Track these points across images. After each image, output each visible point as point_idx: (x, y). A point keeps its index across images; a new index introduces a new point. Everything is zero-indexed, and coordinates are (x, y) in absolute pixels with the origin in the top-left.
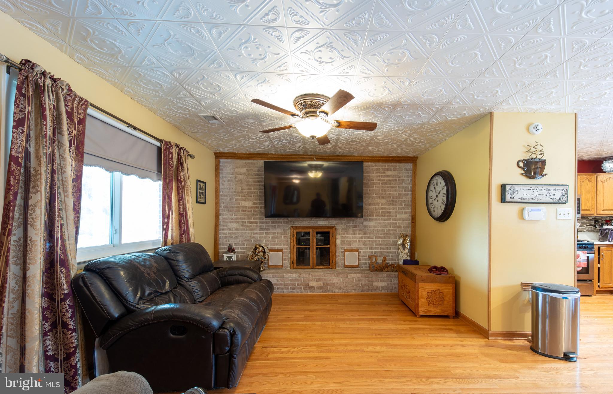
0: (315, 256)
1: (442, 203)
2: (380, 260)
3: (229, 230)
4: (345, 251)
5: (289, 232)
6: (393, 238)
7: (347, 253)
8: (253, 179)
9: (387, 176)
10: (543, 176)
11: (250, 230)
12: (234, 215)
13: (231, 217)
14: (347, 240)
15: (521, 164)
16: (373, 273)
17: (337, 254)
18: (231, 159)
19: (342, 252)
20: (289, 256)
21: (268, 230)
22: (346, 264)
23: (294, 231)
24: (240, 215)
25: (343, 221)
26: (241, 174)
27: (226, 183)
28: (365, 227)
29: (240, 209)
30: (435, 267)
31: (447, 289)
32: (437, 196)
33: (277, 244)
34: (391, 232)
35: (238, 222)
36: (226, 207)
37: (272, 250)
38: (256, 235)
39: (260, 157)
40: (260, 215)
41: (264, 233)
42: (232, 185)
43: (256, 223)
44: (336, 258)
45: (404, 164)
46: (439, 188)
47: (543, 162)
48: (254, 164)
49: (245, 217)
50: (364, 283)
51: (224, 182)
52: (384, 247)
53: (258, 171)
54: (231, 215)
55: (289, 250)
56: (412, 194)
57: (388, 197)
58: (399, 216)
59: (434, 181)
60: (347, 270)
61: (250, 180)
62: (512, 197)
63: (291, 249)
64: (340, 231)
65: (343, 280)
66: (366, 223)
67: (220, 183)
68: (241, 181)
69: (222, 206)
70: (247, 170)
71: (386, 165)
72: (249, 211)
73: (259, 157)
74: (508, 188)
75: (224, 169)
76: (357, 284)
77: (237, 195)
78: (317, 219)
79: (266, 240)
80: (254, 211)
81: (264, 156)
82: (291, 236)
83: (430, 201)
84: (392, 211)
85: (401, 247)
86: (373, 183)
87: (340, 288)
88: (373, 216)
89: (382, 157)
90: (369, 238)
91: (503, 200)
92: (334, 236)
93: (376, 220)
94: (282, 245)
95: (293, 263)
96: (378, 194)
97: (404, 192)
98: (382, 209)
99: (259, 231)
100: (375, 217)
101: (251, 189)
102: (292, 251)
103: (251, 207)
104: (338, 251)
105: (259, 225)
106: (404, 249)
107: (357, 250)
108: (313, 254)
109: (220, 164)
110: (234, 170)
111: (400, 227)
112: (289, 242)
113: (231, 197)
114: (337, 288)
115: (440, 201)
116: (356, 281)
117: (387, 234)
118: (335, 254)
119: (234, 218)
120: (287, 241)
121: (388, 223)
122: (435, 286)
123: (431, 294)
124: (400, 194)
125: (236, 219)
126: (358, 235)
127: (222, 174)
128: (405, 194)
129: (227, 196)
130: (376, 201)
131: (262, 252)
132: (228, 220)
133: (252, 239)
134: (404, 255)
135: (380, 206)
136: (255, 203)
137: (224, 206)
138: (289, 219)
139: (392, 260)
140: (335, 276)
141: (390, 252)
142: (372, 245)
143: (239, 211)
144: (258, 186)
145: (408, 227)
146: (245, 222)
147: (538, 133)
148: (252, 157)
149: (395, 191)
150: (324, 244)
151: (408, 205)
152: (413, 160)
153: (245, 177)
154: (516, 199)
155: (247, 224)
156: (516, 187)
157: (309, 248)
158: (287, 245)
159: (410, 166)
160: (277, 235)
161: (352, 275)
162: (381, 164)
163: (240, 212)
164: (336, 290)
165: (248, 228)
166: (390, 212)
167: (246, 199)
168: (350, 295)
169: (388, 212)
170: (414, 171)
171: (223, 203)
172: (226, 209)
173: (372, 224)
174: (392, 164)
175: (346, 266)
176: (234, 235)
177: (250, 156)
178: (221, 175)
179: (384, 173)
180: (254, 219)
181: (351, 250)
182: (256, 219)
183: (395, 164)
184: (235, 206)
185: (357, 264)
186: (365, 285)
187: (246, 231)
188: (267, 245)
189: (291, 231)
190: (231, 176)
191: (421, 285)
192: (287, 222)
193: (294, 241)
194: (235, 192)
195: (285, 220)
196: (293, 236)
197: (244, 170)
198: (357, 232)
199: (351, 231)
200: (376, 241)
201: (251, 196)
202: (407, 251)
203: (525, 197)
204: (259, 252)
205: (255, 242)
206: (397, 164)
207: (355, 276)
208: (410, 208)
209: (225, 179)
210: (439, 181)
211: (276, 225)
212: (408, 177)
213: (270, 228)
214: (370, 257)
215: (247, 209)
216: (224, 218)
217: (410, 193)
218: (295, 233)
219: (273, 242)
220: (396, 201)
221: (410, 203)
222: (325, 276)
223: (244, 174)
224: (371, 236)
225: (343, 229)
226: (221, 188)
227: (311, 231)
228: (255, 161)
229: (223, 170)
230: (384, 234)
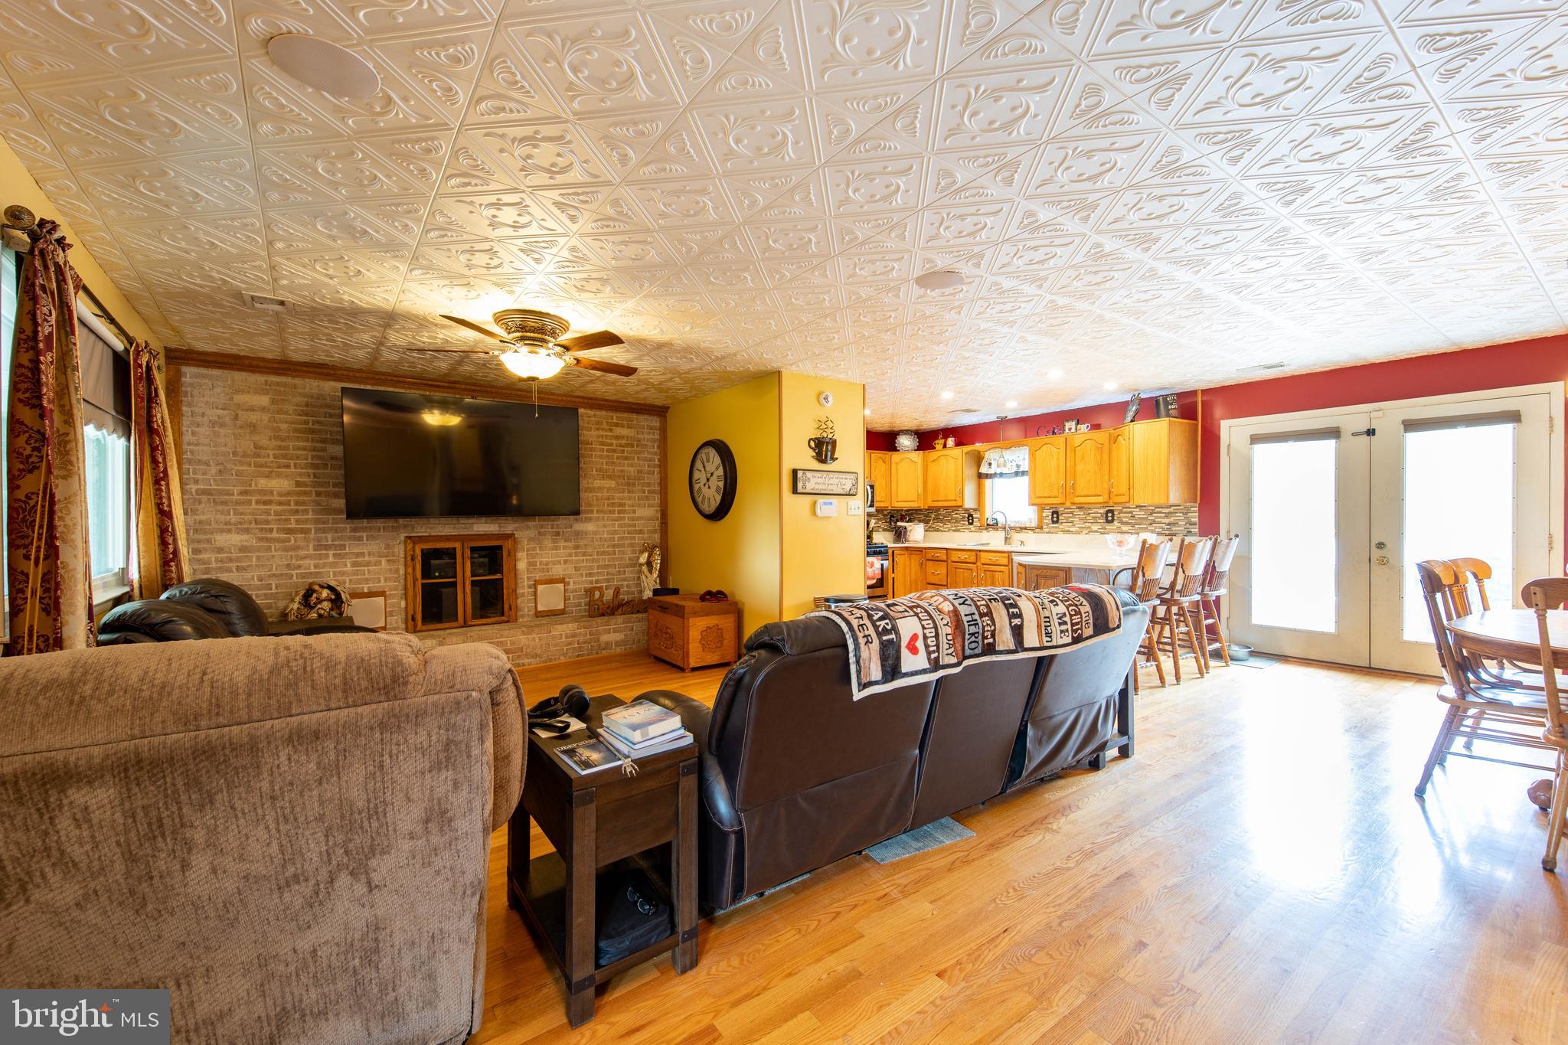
0: (469, 600)
1: (717, 491)
2: (609, 595)
3: (219, 553)
4: (536, 583)
5: (400, 551)
6: (629, 554)
7: (540, 588)
8: (292, 423)
9: (617, 437)
10: (834, 459)
11: (286, 549)
12: (235, 514)
13: (222, 518)
14: (541, 562)
15: (812, 444)
16: (599, 620)
17: (520, 591)
18: (220, 368)
19: (530, 587)
20: (403, 604)
21: (343, 547)
22: (540, 608)
23: (414, 547)
24: (253, 514)
25: (530, 524)
26: (252, 410)
27: (204, 430)
28: (577, 533)
29: (254, 499)
30: (709, 593)
31: (727, 623)
32: (708, 480)
33: (367, 581)
34: (627, 542)
35: (247, 531)
36: (205, 492)
37: (355, 595)
38: (307, 562)
39: (315, 373)
40: (315, 512)
41: (331, 556)
42: (225, 436)
43: (306, 531)
44: (517, 598)
45: (646, 417)
46: (710, 467)
47: (834, 443)
48: (295, 387)
49: (270, 518)
50: (581, 639)
51: (198, 425)
52: (613, 571)
53: (307, 405)
54: (222, 513)
55: (401, 592)
56: (660, 473)
57: (619, 476)
58: (640, 512)
59: (703, 455)
60: (544, 621)
61: (284, 426)
62: (804, 487)
63: (406, 588)
64: (524, 544)
65: (540, 639)
66: (579, 527)
67: (184, 429)
68: (253, 427)
69: (193, 491)
70: (273, 402)
71: (615, 416)
72: (280, 503)
73: (311, 372)
74: (800, 474)
75: (196, 392)
76: (570, 644)
77: (242, 463)
78: (471, 521)
79: (334, 573)
80: (297, 503)
81: (325, 371)
82: (405, 558)
83: (696, 487)
84: (627, 502)
85: (644, 568)
86: (591, 450)
87: (536, 656)
88: (592, 512)
89: (607, 400)
90: (584, 554)
91: (795, 491)
92: (513, 555)
93: (598, 519)
94: (382, 580)
95: (413, 619)
96: (599, 470)
97: (647, 468)
98: (608, 499)
99: (315, 550)
100: (595, 515)
101: (287, 448)
102: (411, 593)
103: (289, 494)
104: (520, 585)
105: (312, 535)
106: (651, 572)
107: (562, 581)
108: (465, 597)
109: (183, 379)
110: (232, 399)
111: (641, 532)
112: (402, 572)
113: (220, 467)
114: (527, 656)
115: (713, 488)
116: (567, 637)
117: (618, 545)
118: (515, 591)
119: (233, 521)
120: (397, 571)
121: (620, 526)
122: (712, 621)
123: (706, 632)
124: (640, 472)
125: (241, 523)
126: (564, 549)
127: (190, 405)
128: (648, 473)
129: (207, 464)
130: (597, 483)
131: (331, 600)
132: (214, 526)
133: (294, 572)
134: (650, 582)
135: (606, 494)
136: (298, 484)
137: (197, 491)
138: (401, 521)
139: (628, 593)
140: (524, 633)
141: (625, 580)
142: (592, 568)
143: (249, 502)
144: (308, 441)
145: (654, 531)
146: (271, 530)
147: (829, 405)
148: (290, 370)
149: (632, 465)
150: (491, 573)
151: (653, 492)
152: (660, 412)
153: (266, 417)
154: (808, 490)
155: (275, 535)
156: (808, 473)
157: (454, 584)
158: (397, 580)
159: (655, 422)
160: (367, 558)
161: (559, 627)
162: (604, 413)
163: (254, 505)
164: (526, 661)
165: (278, 545)
166: (623, 505)
167: (271, 472)
168: (558, 666)
169: (620, 505)
170: (663, 431)
171: (196, 482)
172: (204, 498)
173: (590, 527)
174: (626, 415)
175: (538, 614)
176: (234, 565)
177: (283, 366)
178: (184, 409)
179: (611, 430)
180: (297, 521)
181: (551, 581)
182: (306, 521)
183: (631, 416)
184: (236, 490)
185: (561, 606)
186: (585, 643)
187: (273, 553)
188: (340, 583)
189: (406, 548)
190: (220, 412)
191: (692, 621)
192: (395, 529)
193: (414, 570)
194: (235, 453)
195: (391, 523)
196: (412, 559)
197: (264, 400)
198: (562, 544)
199: (548, 543)
200: (598, 560)
201: (288, 466)
202: (655, 574)
203: (817, 487)
204: (319, 601)
205: (304, 577)
206: (634, 416)
207: (563, 630)
208: (657, 497)
209: (199, 419)
210: (711, 455)
211: (364, 535)
212: (654, 441)
213: (347, 543)
214: (589, 592)
215: (276, 498)
216: (200, 522)
217: (657, 470)
218: (418, 552)
219: (355, 574)
220: (634, 484)
221: (657, 488)
222: (501, 636)
223: (263, 409)
224: (590, 550)
225: (531, 540)
226: (185, 441)
227: (458, 545)
228: (298, 381)
229: (192, 396)
230: (614, 546)
